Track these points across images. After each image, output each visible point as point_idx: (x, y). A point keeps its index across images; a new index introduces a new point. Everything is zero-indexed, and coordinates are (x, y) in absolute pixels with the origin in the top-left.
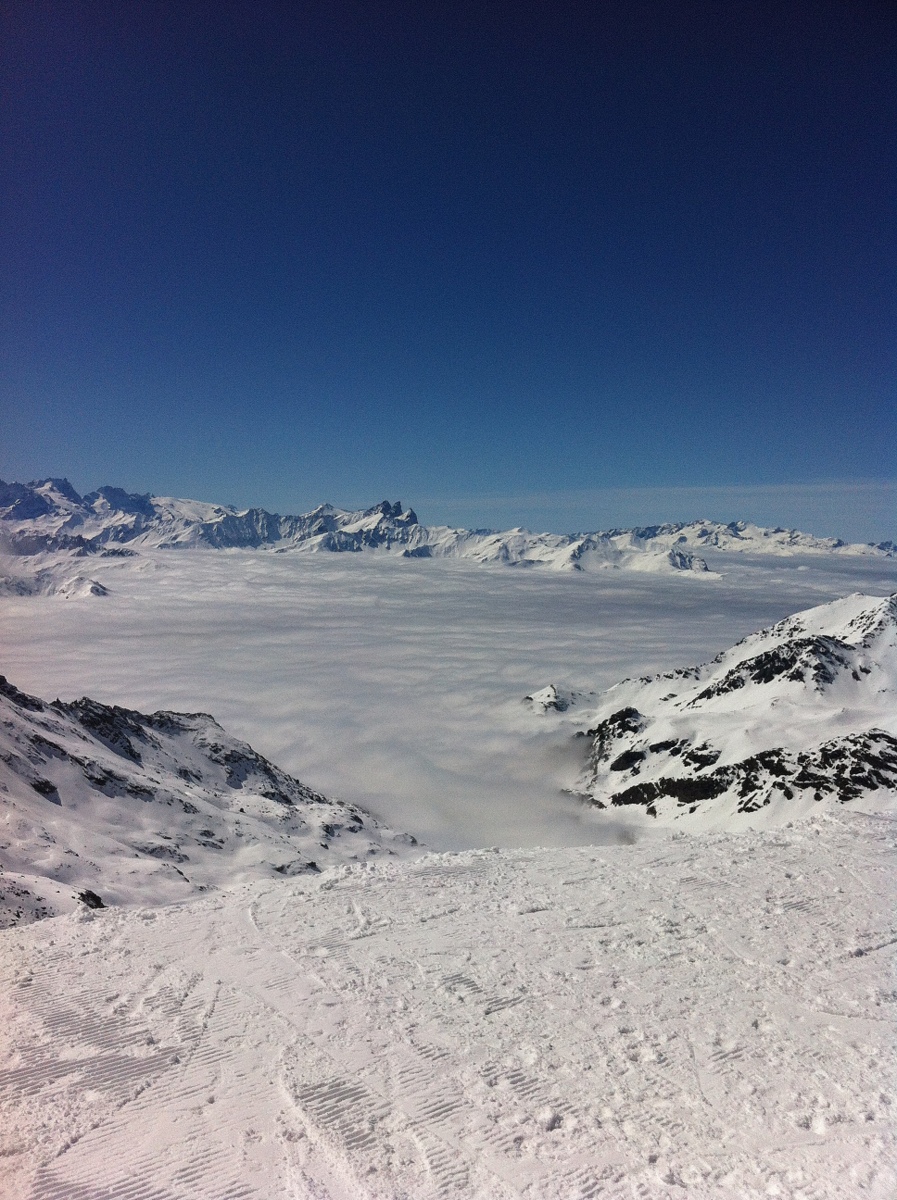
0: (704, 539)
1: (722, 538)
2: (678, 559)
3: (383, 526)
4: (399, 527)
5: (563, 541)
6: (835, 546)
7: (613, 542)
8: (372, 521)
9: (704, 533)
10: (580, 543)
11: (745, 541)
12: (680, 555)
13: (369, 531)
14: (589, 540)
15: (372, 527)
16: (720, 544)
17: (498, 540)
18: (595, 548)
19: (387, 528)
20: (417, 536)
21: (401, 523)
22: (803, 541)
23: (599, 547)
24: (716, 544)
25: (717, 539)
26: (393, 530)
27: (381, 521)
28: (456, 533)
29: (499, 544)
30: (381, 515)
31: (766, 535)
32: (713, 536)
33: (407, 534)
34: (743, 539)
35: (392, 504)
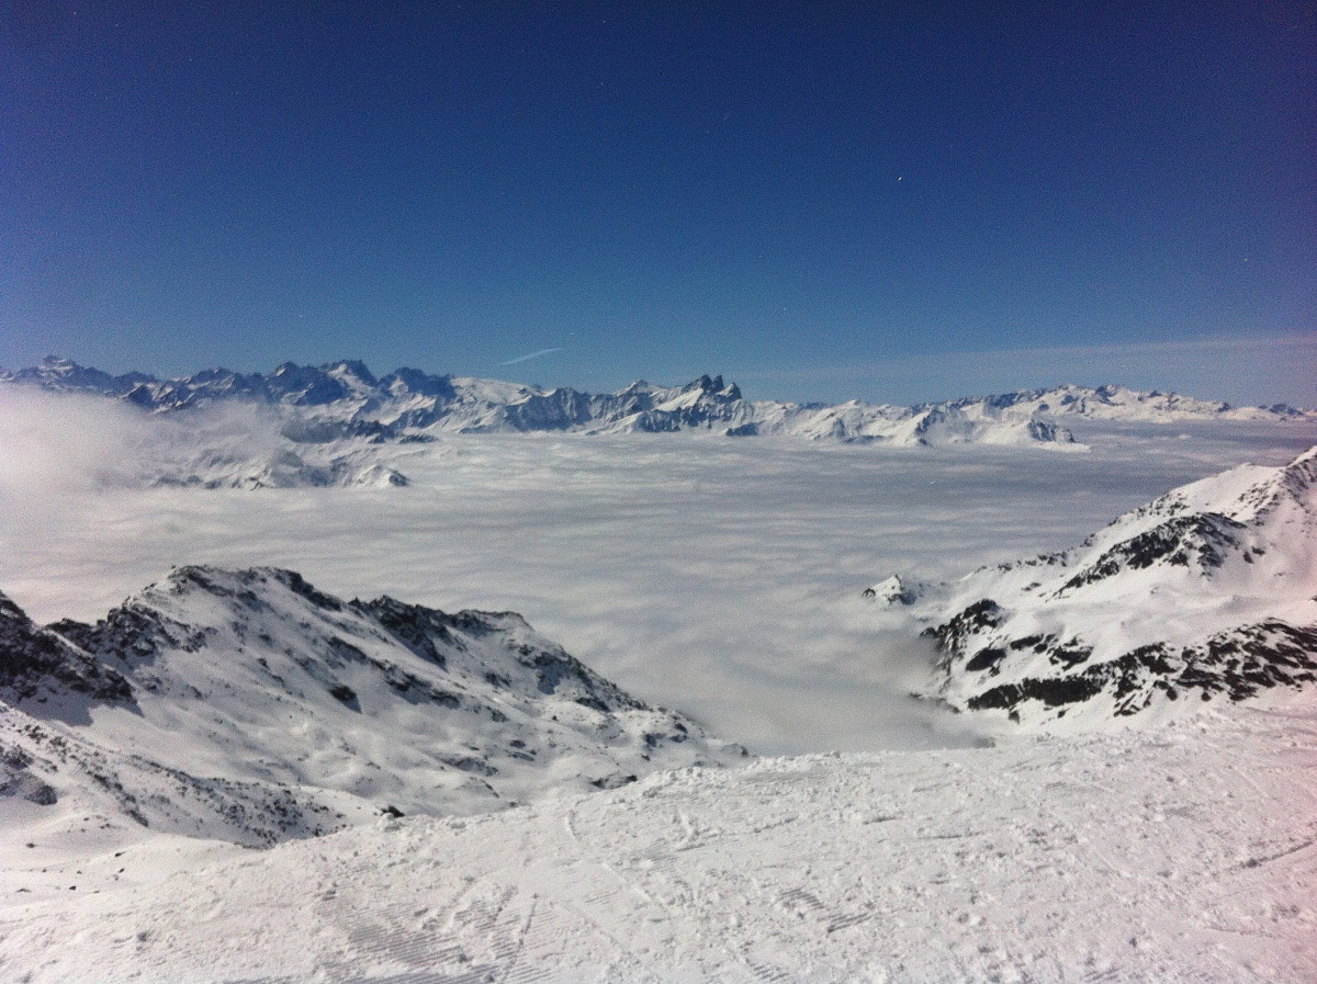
0: (1069, 405)
1: (1090, 405)
2: (1039, 430)
3: (703, 402)
4: (721, 402)
5: (906, 414)
6: (1221, 410)
7: (963, 413)
8: (691, 398)
9: (1068, 399)
10: (925, 414)
11: (1115, 407)
12: (1042, 425)
13: (687, 409)
14: (935, 411)
15: (691, 404)
16: (1087, 411)
17: (832, 415)
18: (942, 420)
19: (708, 405)
20: (741, 413)
21: (722, 399)
22: (1184, 406)
23: (948, 419)
24: (1083, 411)
25: (1083, 405)
26: (715, 407)
27: (701, 397)
28: (784, 408)
29: (833, 419)
30: (700, 391)
31: (1140, 399)
32: (1079, 403)
33: (730, 411)
34: (1114, 405)
35: (713, 377)
